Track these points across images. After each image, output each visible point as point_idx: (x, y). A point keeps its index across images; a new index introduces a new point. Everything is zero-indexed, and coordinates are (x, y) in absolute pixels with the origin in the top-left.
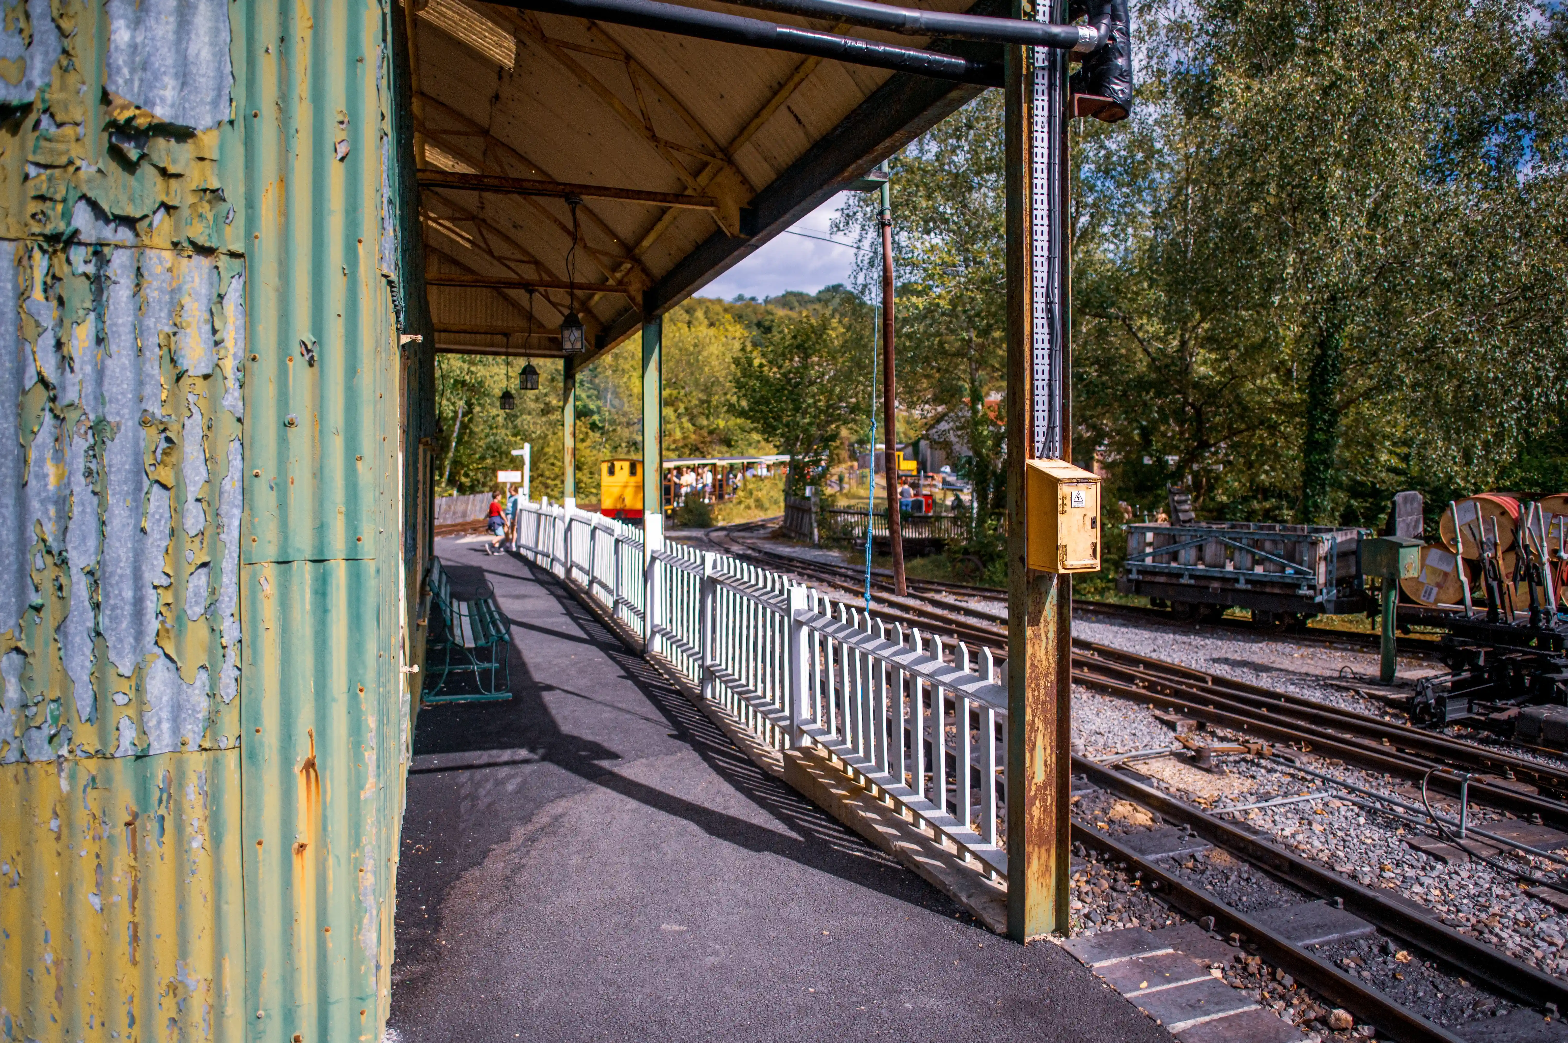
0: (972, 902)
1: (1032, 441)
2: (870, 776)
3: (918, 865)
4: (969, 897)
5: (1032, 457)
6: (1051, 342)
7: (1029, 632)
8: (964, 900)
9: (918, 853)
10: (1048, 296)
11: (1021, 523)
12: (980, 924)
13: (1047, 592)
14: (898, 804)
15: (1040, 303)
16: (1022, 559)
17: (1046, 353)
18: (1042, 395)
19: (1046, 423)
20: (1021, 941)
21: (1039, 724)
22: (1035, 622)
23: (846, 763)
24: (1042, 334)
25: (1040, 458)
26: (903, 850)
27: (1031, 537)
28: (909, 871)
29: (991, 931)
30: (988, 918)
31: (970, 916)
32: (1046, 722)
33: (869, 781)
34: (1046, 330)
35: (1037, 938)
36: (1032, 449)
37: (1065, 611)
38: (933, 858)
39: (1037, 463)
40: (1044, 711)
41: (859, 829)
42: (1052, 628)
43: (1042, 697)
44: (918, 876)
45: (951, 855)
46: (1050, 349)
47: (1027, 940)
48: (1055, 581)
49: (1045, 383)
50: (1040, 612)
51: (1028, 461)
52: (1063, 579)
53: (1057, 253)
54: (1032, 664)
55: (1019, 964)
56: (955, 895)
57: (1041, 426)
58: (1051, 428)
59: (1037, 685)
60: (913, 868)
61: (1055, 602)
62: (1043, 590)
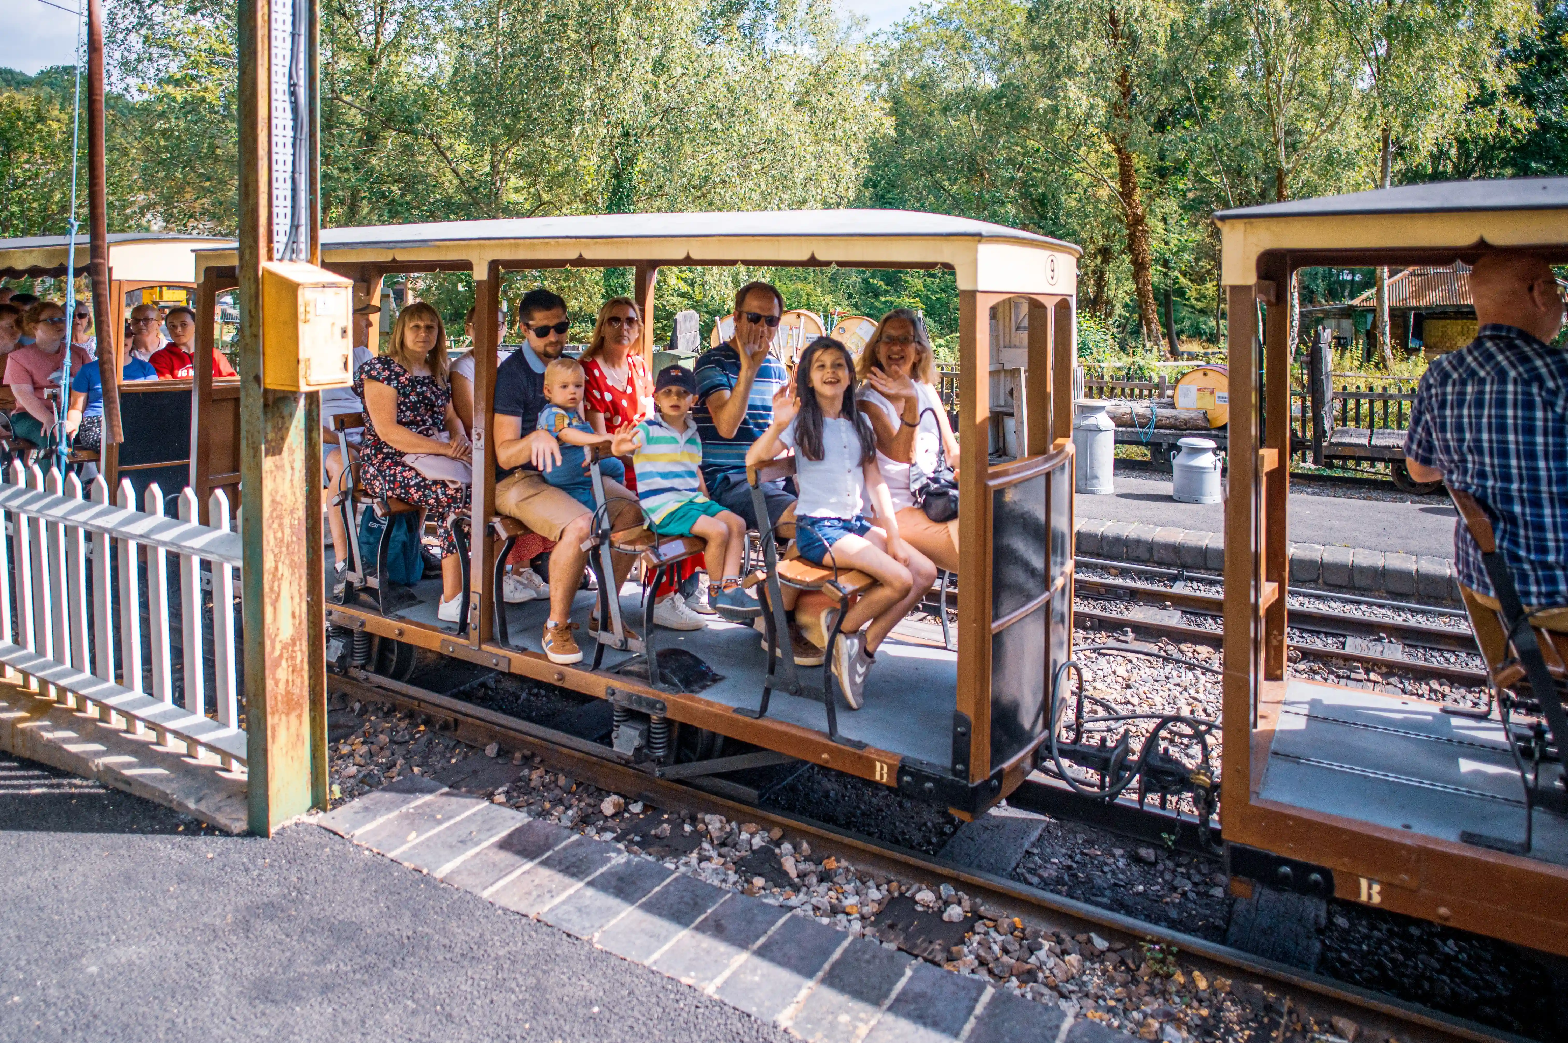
0: (203, 807)
1: (270, 240)
2: (62, 682)
3: (128, 781)
4: (199, 800)
5: (270, 258)
6: (295, 128)
7: (268, 463)
8: (192, 805)
9: (130, 766)
10: (291, 77)
11: (256, 336)
12: (213, 830)
13: (291, 415)
14: (105, 710)
15: (281, 84)
16: (257, 379)
17: (289, 141)
18: (282, 190)
19: (288, 220)
20: (265, 834)
21: (284, 570)
22: (276, 450)
23: (26, 675)
24: (283, 119)
25: (281, 260)
26: (108, 769)
27: (269, 351)
28: (116, 791)
29: (226, 833)
30: (222, 819)
31: (199, 823)
32: (293, 566)
33: (62, 691)
34: (289, 115)
35: (287, 823)
36: (270, 250)
37: (315, 435)
38: (153, 765)
39: (275, 267)
40: (290, 554)
41: (41, 756)
42: (300, 456)
43: (287, 538)
44: (128, 796)
45: (178, 756)
46: (295, 138)
47: (273, 830)
48: (302, 402)
49: (288, 175)
50: (283, 439)
51: (264, 264)
52: (312, 398)
53: (303, 30)
54: (274, 501)
55: (260, 862)
56: (180, 804)
57: (282, 225)
58: (295, 226)
59: (281, 525)
60: (122, 786)
61: (302, 425)
62: (286, 412)
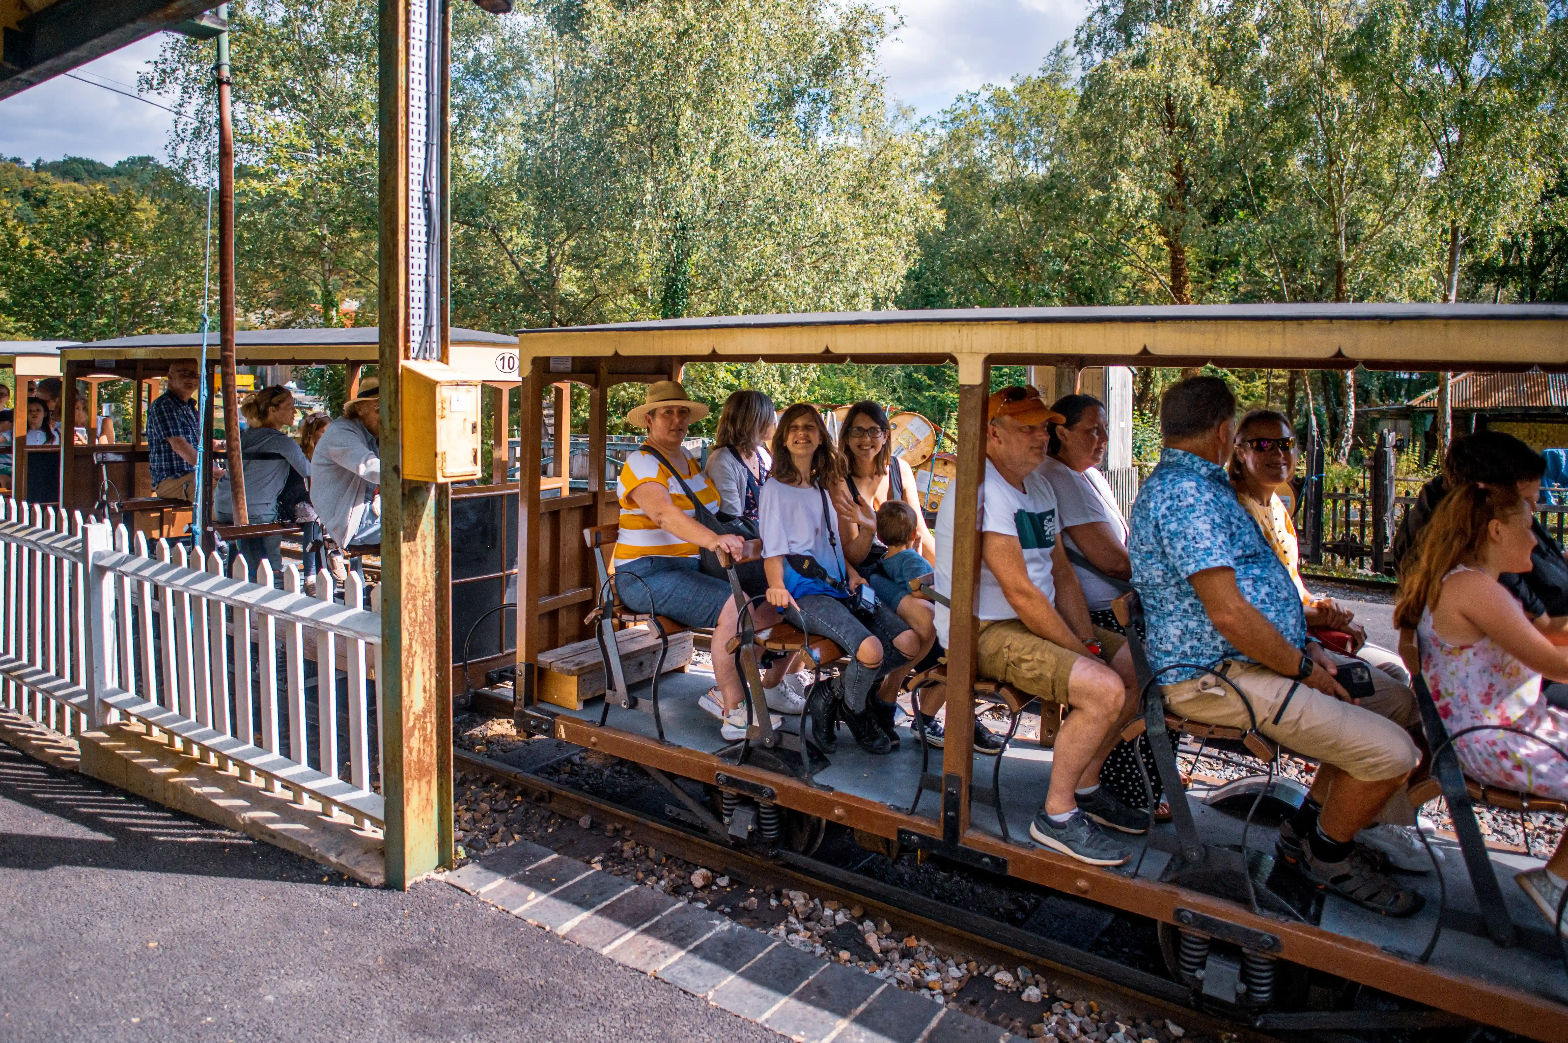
0: (343, 860)
1: (407, 340)
2: (206, 743)
3: (273, 834)
4: (339, 855)
5: (407, 358)
6: (428, 234)
7: (405, 548)
8: (333, 859)
9: (273, 820)
10: (425, 185)
11: (395, 430)
12: (353, 881)
13: (424, 504)
14: (245, 769)
15: (416, 191)
16: (395, 470)
17: (423, 246)
18: (418, 292)
19: (422, 321)
20: (401, 887)
21: (417, 647)
22: (411, 537)
23: (171, 735)
24: (418, 225)
25: (416, 359)
26: (253, 822)
27: (407, 444)
28: (262, 843)
29: (366, 885)
30: (362, 872)
31: (341, 875)
32: (424, 644)
33: (205, 750)
34: (423, 221)
35: (419, 879)
36: (407, 349)
38: (293, 821)
39: (411, 364)
40: (422, 632)
41: (191, 809)
42: (431, 542)
43: (420, 618)
44: (274, 848)
45: (315, 814)
46: (428, 242)
47: (408, 884)
48: (433, 492)
49: (423, 278)
50: (417, 526)
51: (402, 362)
52: (442, 489)
53: (435, 140)
54: (409, 584)
55: (400, 912)
56: (322, 857)
57: (417, 325)
58: (428, 327)
59: (415, 606)
60: (267, 839)
61: (433, 514)
62: (419, 502)
